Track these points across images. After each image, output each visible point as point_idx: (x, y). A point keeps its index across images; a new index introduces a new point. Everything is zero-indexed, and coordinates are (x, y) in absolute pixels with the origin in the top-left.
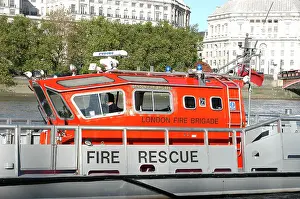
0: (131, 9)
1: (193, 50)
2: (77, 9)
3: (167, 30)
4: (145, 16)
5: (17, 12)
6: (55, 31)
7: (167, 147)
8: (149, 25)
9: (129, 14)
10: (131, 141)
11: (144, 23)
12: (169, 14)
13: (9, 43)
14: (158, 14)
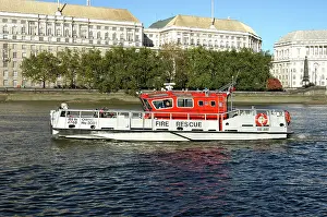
0: (219, 40)
1: (267, 70)
2: (181, 41)
3: (247, 55)
4: (230, 45)
5: (141, 45)
6: (168, 57)
7: (188, 121)
8: (234, 51)
9: (219, 44)
10: (173, 118)
11: (230, 50)
12: (247, 43)
13: (137, 67)
14: (239, 43)
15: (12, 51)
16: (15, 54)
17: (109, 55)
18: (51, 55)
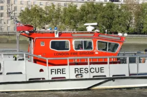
15: (14, 5)
16: (15, 8)
17: (83, 9)
18: (41, 9)
